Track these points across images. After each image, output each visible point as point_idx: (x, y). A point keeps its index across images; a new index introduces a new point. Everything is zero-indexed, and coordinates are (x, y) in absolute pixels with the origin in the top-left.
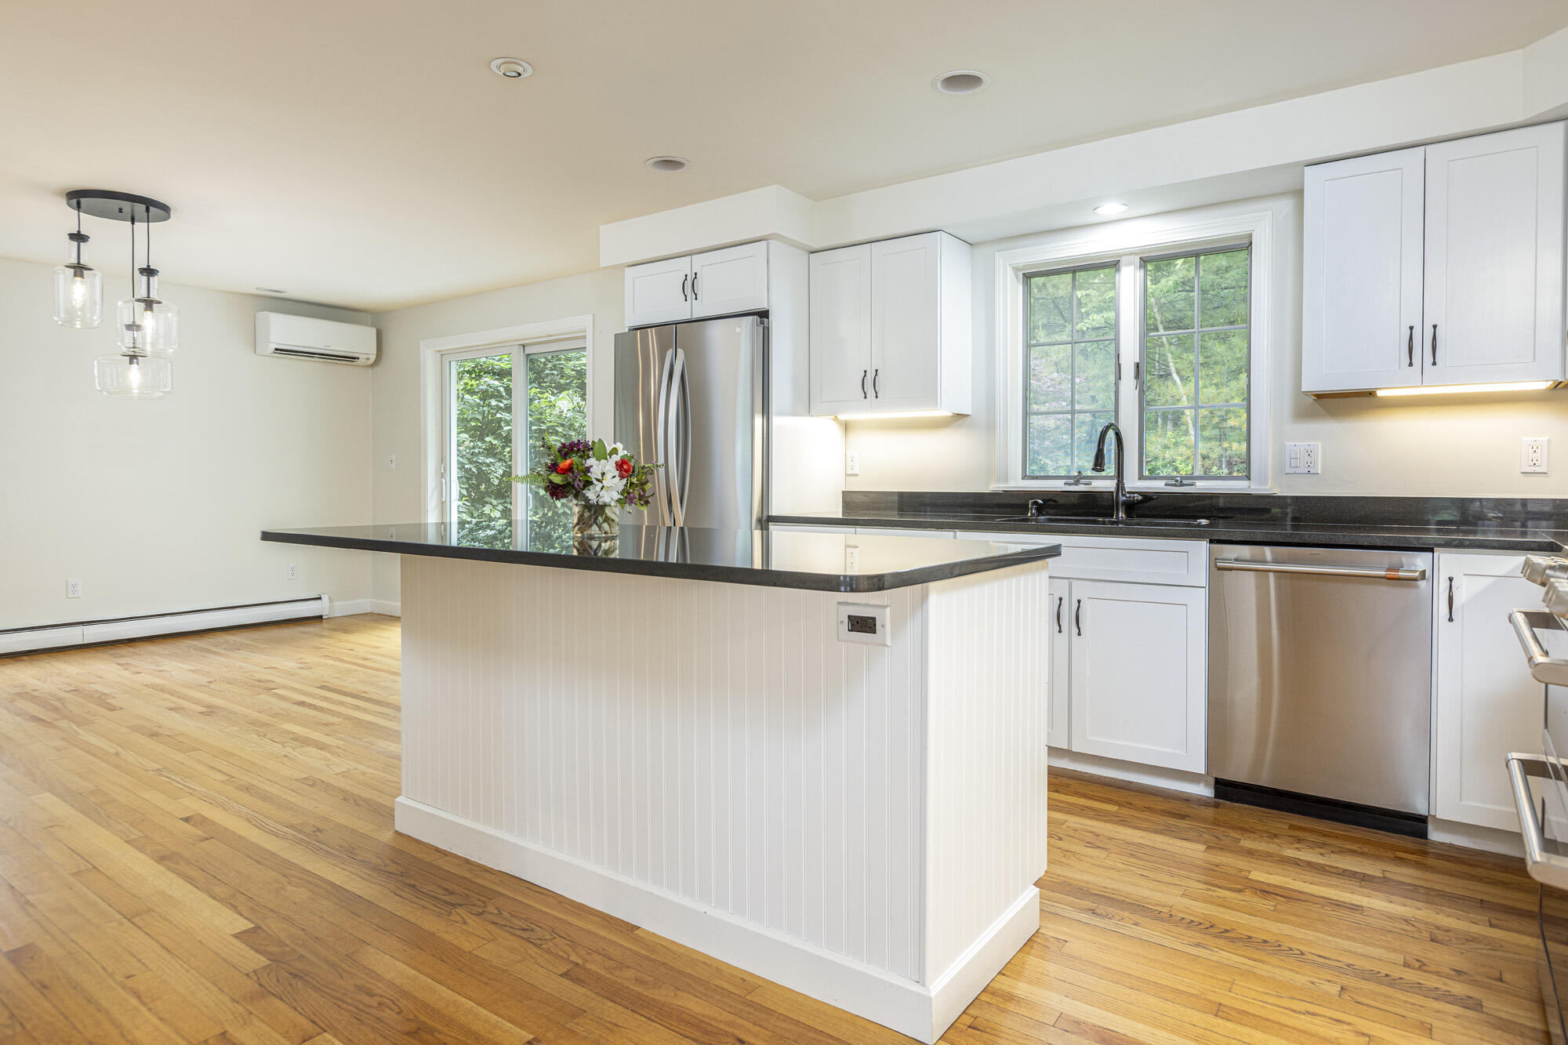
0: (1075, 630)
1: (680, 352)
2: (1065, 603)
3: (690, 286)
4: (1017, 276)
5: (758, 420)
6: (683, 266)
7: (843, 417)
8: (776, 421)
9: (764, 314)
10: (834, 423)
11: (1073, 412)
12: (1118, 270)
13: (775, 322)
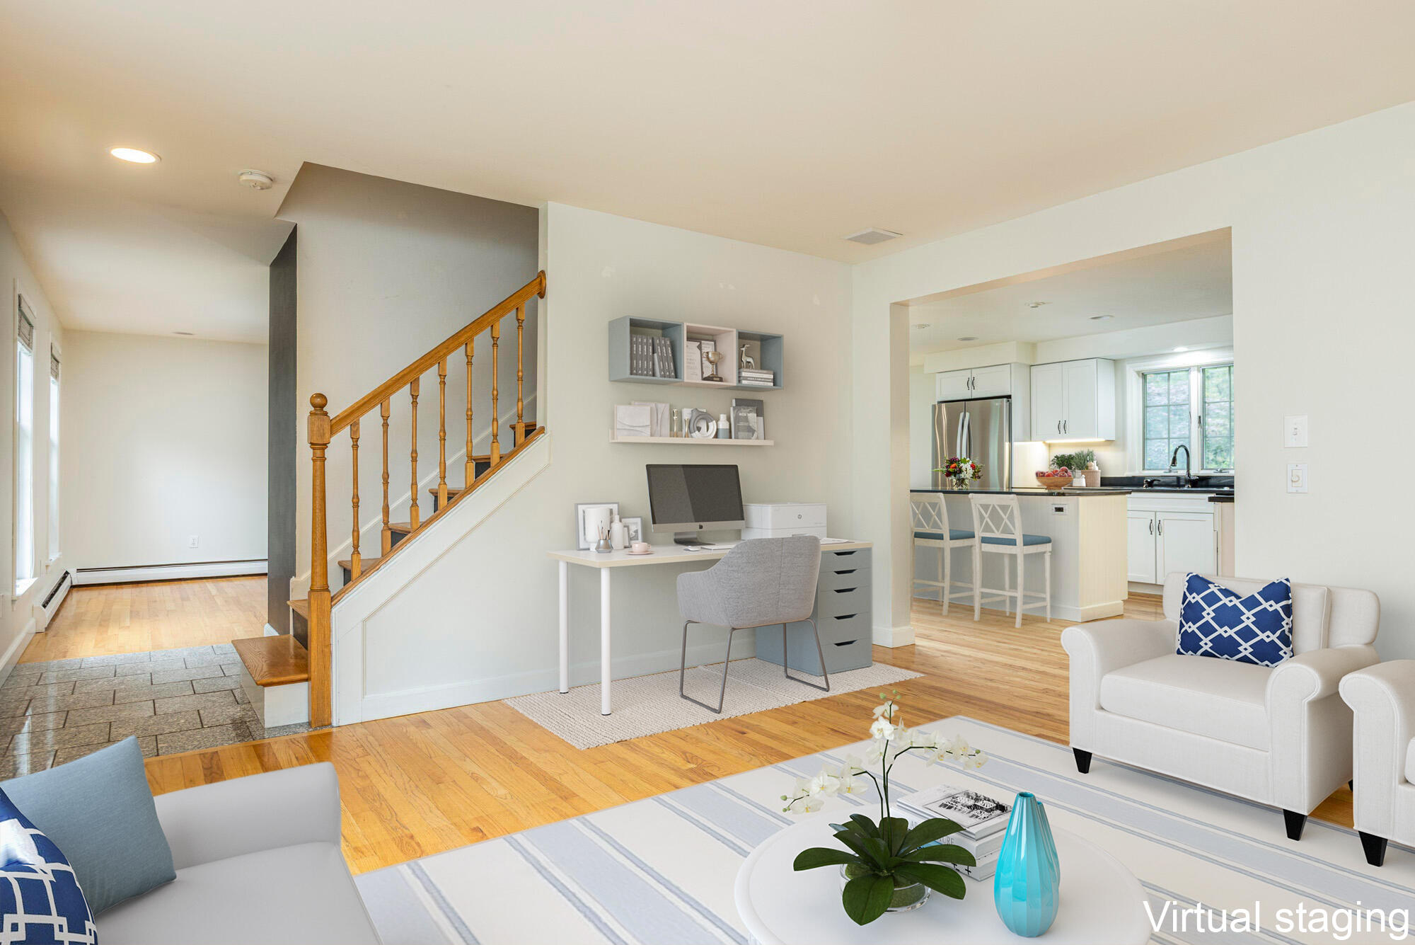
0: (1158, 533)
1: (967, 414)
2: (1153, 522)
3: (971, 383)
4: (1139, 376)
5: (1007, 445)
6: (967, 374)
7: (1048, 442)
8: (1015, 444)
9: (1009, 397)
10: (1043, 445)
11: (1169, 438)
12: (1190, 373)
13: (1013, 399)
